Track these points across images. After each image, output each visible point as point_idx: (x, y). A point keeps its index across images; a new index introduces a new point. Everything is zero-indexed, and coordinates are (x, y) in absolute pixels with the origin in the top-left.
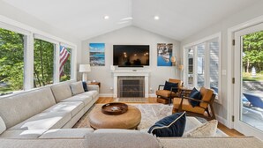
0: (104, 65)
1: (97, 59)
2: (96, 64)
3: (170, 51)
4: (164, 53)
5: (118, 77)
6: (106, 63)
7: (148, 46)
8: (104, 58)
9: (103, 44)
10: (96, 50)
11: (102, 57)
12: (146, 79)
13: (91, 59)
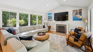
3: (80, 13)
7: (68, 12)
9: (52, 13)
10: (50, 15)
12: (67, 26)
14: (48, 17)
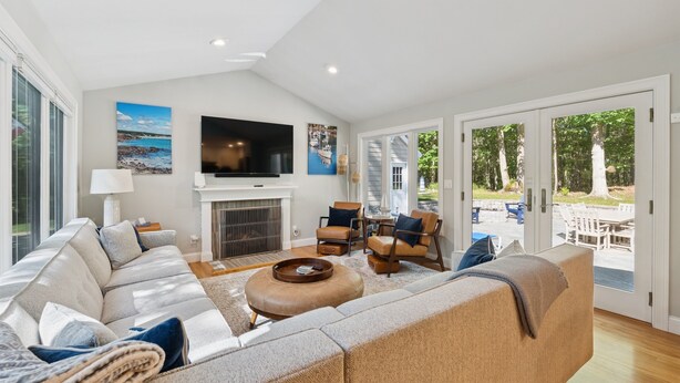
0: (169, 171)
1: (143, 153)
2: (140, 169)
3: (333, 142)
4: (321, 145)
5: (214, 204)
6: (175, 167)
7: (292, 127)
8: (169, 152)
11: (161, 147)
12: (285, 205)
13: (122, 153)
14: (124, 135)
